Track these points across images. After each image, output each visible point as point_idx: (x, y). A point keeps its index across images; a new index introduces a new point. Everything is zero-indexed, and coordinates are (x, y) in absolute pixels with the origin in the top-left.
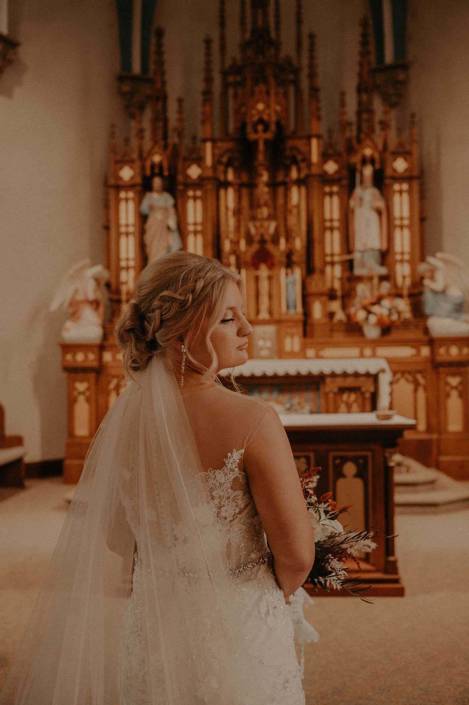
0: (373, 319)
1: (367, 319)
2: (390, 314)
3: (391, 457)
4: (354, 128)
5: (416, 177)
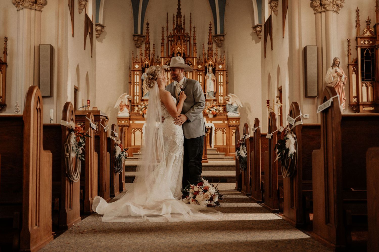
0: (211, 112)
2: (216, 111)
4: (207, 55)
5: (225, 70)
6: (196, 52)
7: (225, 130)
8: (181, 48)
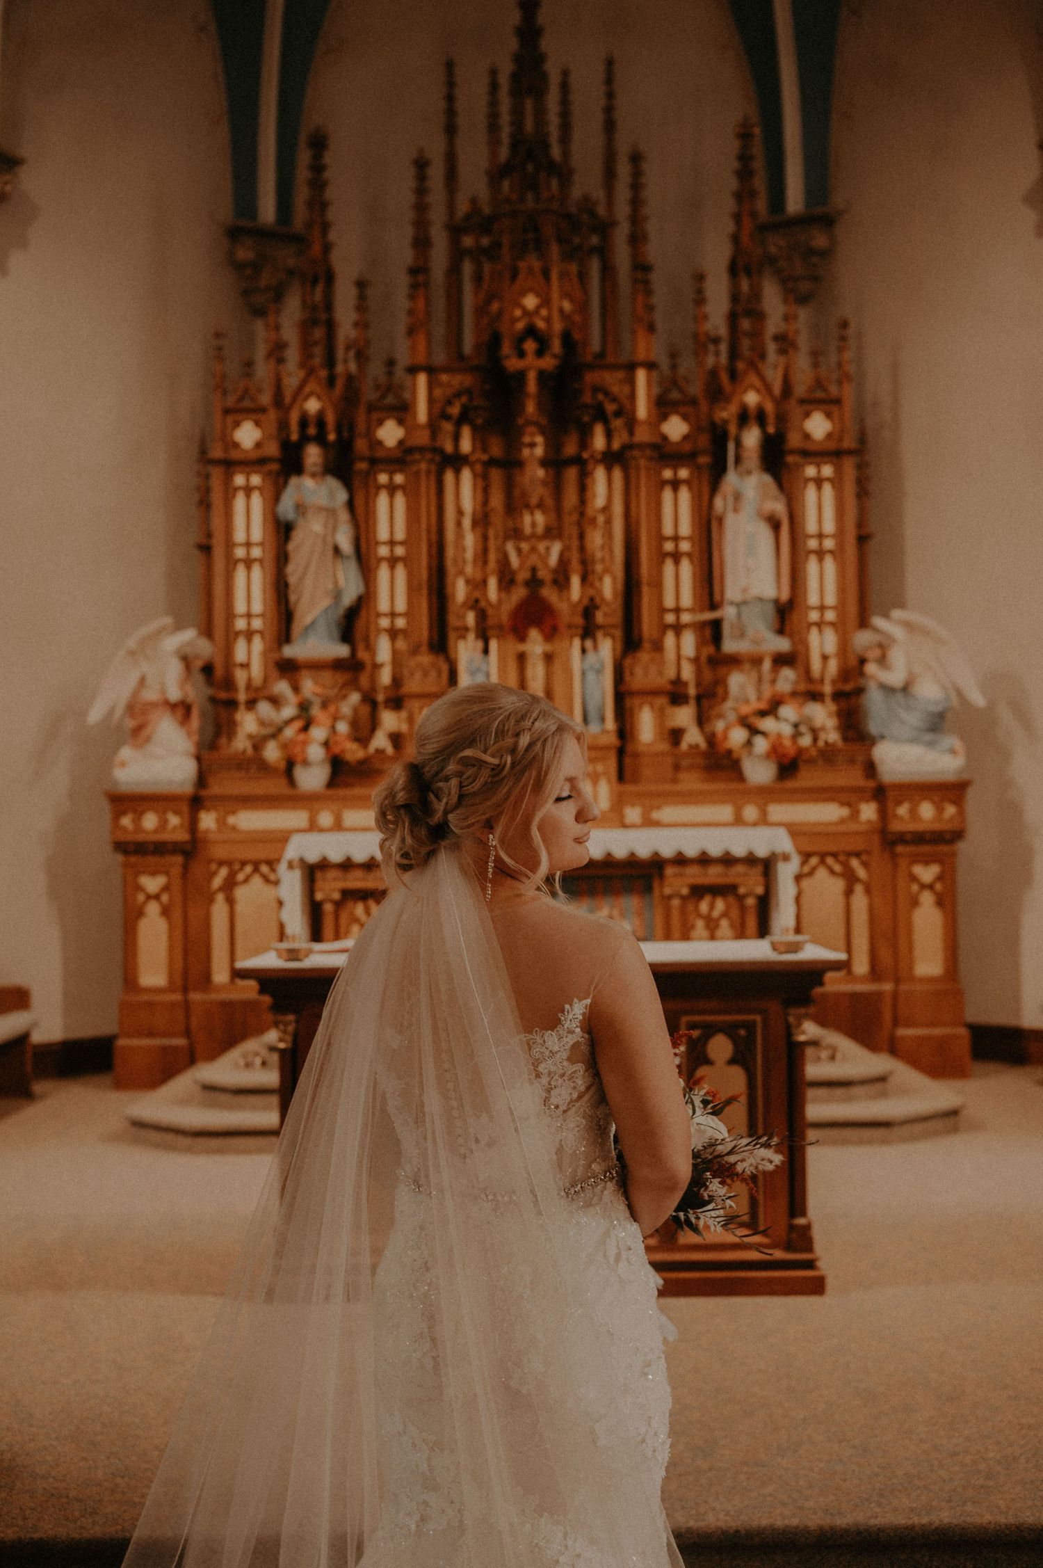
0: (761, 745)
1: (749, 743)
2: (797, 735)
3: (799, 1024)
4: (724, 347)
5: (850, 452)
6: (651, 328)
7: (865, 865)
8: (546, 302)
